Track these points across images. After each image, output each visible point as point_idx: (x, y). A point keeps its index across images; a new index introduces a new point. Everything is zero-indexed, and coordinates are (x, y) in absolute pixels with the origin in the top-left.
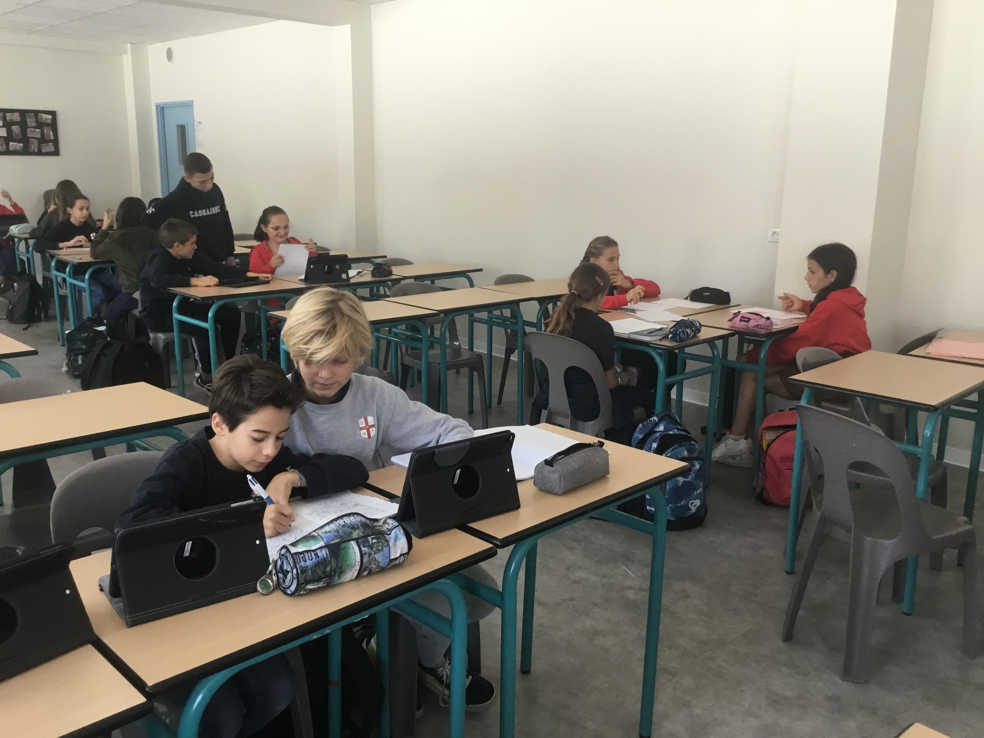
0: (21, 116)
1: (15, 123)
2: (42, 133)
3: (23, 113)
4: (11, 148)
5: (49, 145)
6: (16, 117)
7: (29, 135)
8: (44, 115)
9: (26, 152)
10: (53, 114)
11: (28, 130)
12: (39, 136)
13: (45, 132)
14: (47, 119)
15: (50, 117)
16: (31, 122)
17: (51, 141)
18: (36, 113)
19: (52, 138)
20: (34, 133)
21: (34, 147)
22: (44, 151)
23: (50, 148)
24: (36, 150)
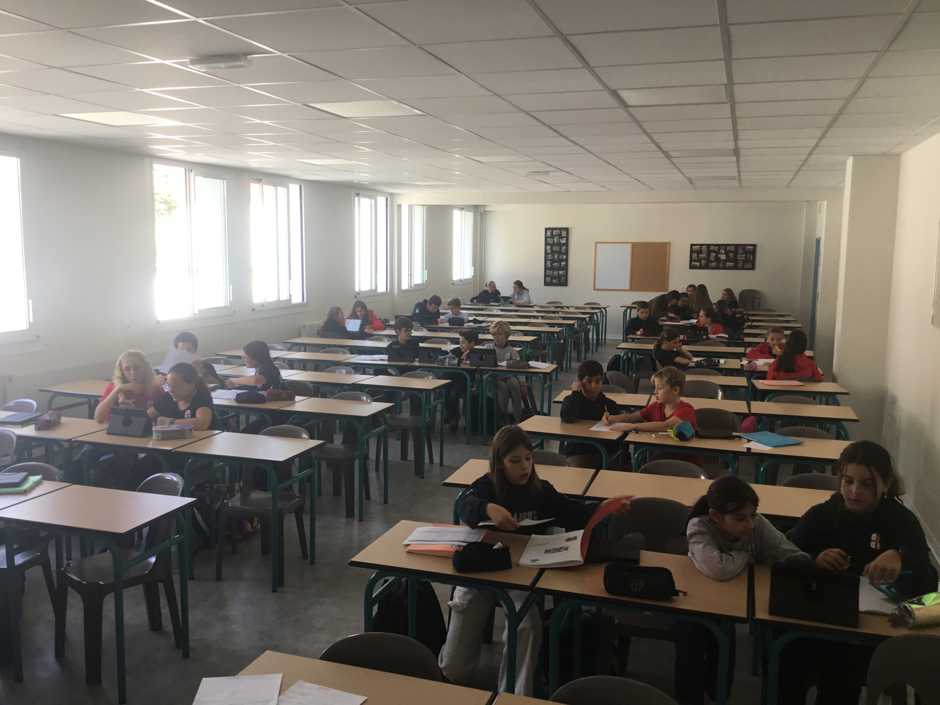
0: (735, 248)
1: (730, 252)
2: (746, 257)
3: (736, 246)
4: (727, 266)
5: (749, 264)
6: (733, 248)
7: (738, 258)
8: (749, 247)
9: (735, 268)
10: (754, 246)
11: (738, 255)
12: (744, 259)
13: (748, 256)
14: (750, 249)
15: (752, 248)
16: (740, 251)
17: (751, 261)
18: (744, 245)
19: (752, 260)
20: (741, 257)
21: (740, 265)
22: (745, 267)
23: (750, 265)
24: (741, 267)
